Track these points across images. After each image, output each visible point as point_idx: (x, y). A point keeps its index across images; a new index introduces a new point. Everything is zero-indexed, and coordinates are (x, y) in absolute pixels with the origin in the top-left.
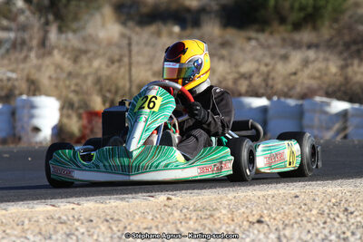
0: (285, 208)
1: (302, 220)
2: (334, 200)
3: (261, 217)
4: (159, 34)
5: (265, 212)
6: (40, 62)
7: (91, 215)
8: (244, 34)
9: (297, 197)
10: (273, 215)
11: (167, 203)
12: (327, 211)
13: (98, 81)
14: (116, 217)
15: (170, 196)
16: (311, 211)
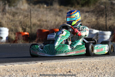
0: (78, 67)
1: (83, 71)
2: (93, 65)
3: (70, 70)
4: (40, 7)
5: (71, 68)
6: (3, 16)
7: (17, 69)
8: (66, 8)
9: (81, 63)
10: (74, 70)
11: (41, 65)
12: (91, 68)
14: (25, 70)
15: (42, 63)
16: (86, 68)
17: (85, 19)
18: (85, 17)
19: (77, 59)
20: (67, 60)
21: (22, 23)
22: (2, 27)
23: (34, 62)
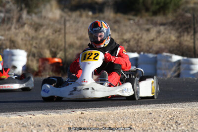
0: (144, 120)
1: (153, 128)
2: (170, 116)
3: (131, 125)
4: (81, 16)
5: (133, 122)
6: (17, 31)
7: (40, 122)
8: (126, 17)
9: (150, 114)
10: (137, 125)
11: (81, 115)
12: (166, 123)
13: (48, 42)
14: (53, 124)
15: (83, 112)
16: (158, 122)
17: (159, 36)
18: (159, 32)
19: (143, 106)
20: (126, 107)
21: (51, 43)
22: (17, 48)
23: (69, 110)
